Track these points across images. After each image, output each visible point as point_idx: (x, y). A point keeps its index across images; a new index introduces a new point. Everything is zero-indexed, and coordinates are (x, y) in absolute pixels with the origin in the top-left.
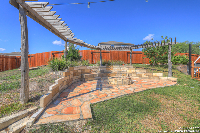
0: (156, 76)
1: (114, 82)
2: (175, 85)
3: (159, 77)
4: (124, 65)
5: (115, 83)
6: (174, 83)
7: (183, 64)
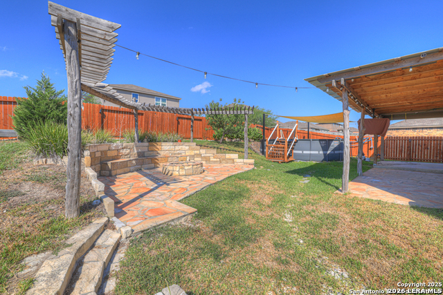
0: (230, 159)
1: (179, 171)
2: (253, 169)
3: (233, 160)
4: (181, 141)
5: (181, 173)
6: (252, 167)
7: (255, 140)
